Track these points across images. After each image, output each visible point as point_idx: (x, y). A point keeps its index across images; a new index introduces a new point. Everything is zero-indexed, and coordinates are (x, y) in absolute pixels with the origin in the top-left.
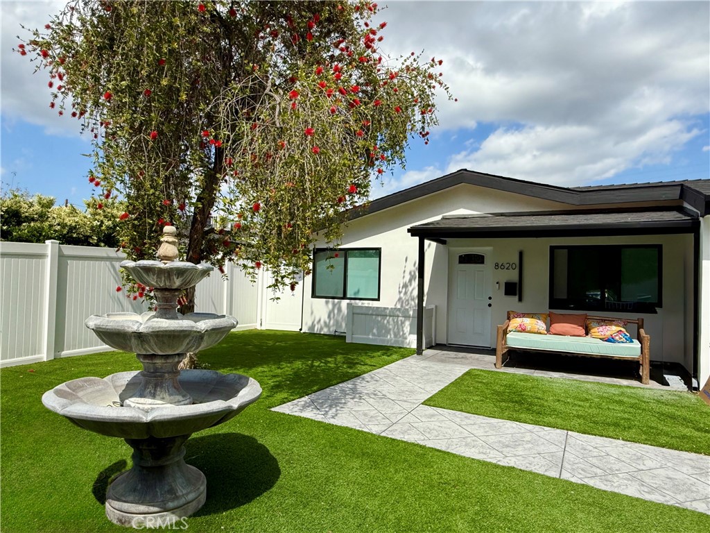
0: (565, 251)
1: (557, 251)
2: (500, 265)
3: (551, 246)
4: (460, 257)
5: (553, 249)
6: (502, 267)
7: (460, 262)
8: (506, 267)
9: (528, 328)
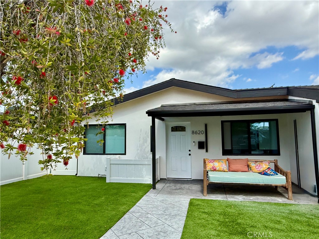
0: (229, 123)
1: (225, 123)
2: (194, 132)
3: (222, 121)
4: (172, 128)
5: (223, 122)
6: (196, 133)
7: (172, 131)
8: (198, 133)
9: (217, 169)
